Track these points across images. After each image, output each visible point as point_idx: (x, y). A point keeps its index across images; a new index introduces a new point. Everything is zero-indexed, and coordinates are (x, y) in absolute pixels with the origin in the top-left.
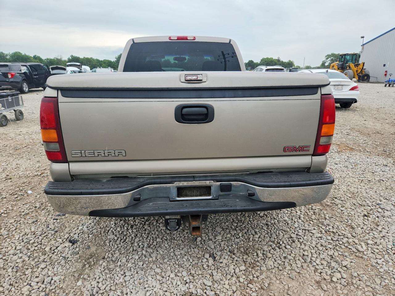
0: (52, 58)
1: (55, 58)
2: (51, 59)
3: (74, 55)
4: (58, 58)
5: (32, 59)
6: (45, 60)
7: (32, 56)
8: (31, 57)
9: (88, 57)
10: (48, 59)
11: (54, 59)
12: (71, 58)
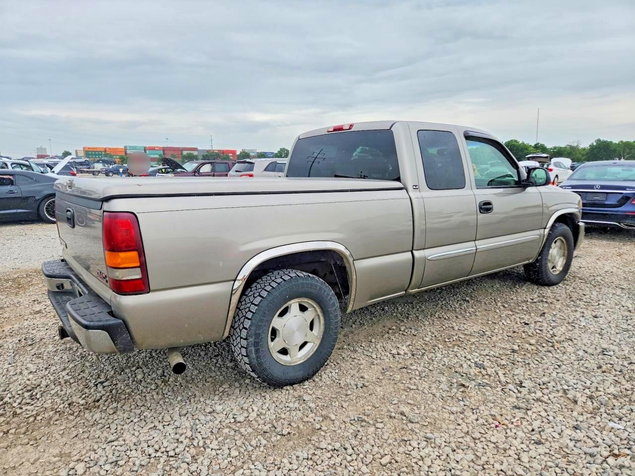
0: (563, 145)
1: (568, 146)
2: (561, 148)
3: (602, 139)
4: (572, 145)
5: (532, 148)
6: (551, 149)
7: (533, 145)
8: (531, 146)
9: (630, 141)
10: (555, 148)
11: (566, 147)
12: (595, 144)
